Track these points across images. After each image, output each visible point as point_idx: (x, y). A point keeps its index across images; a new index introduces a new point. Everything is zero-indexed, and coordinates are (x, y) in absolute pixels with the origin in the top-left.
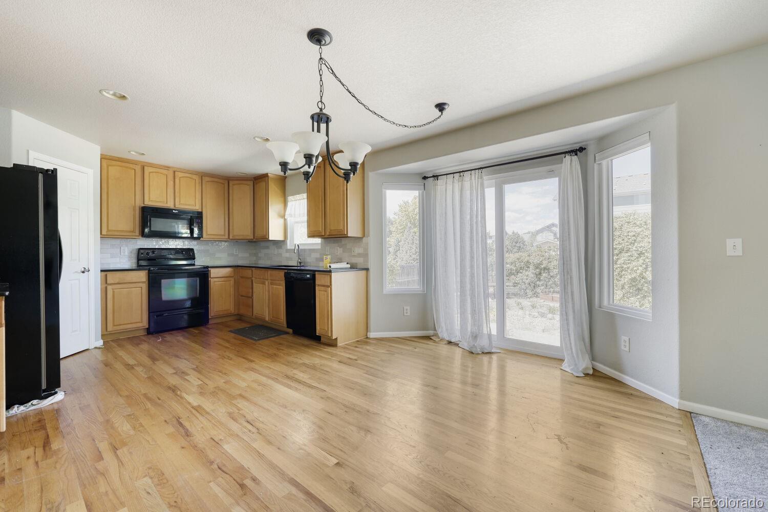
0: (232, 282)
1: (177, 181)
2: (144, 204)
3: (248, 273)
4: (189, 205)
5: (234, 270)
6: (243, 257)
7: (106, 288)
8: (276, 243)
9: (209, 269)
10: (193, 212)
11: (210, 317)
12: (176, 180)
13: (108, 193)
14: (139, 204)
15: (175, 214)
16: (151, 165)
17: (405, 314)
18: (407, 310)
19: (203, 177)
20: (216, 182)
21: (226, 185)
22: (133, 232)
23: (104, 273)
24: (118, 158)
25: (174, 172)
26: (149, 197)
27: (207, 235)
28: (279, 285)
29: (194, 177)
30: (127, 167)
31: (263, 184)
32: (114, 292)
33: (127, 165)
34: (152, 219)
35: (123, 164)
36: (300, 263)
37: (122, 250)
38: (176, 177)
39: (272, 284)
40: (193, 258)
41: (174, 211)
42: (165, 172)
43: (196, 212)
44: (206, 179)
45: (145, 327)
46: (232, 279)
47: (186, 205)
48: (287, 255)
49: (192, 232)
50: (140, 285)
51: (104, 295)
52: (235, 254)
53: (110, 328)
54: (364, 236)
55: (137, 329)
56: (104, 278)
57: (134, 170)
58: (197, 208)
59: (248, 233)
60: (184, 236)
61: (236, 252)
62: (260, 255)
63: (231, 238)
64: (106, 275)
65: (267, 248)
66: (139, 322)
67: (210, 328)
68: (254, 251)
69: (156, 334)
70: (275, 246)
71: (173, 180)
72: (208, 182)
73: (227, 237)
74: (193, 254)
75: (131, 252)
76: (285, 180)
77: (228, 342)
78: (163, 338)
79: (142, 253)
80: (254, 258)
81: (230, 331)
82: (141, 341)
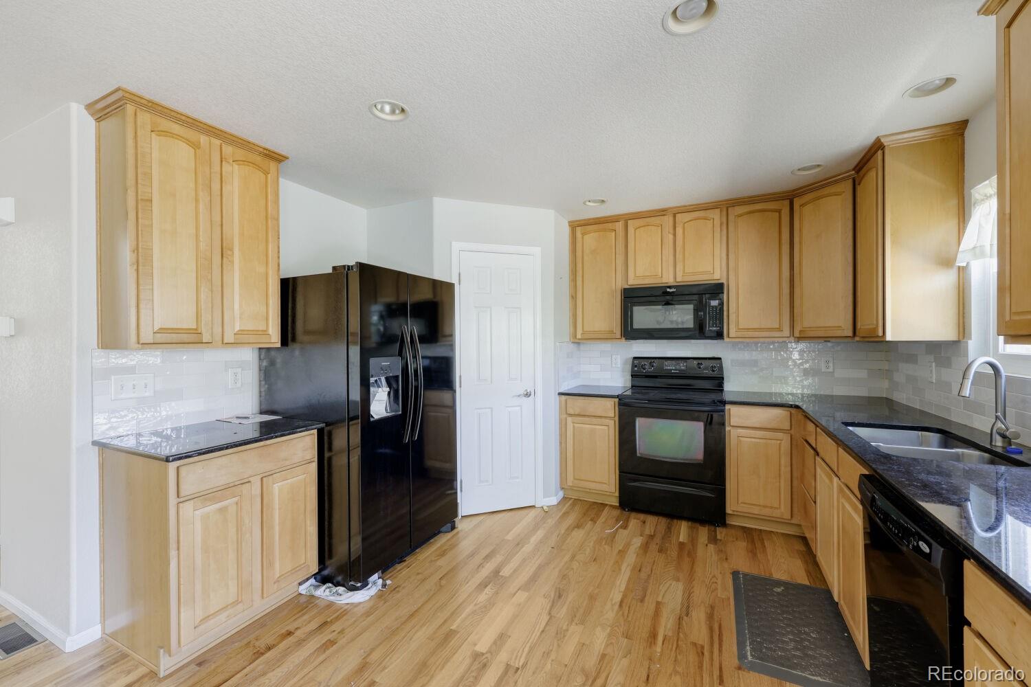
0: (783, 443)
1: (679, 231)
2: (627, 284)
4: (700, 273)
5: (791, 416)
6: (847, 379)
7: (566, 419)
8: (937, 348)
9: (728, 406)
11: (729, 512)
12: (677, 228)
13: (582, 276)
14: (620, 284)
15: (673, 295)
16: (637, 216)
19: (730, 209)
21: (786, 209)
22: (613, 332)
23: (564, 398)
24: (594, 219)
25: (675, 215)
26: (635, 270)
29: (712, 213)
30: (605, 230)
32: (574, 427)
33: (606, 226)
34: (633, 308)
35: (601, 227)
38: (677, 225)
39: (843, 493)
40: (717, 375)
41: (668, 290)
44: (738, 210)
45: (614, 495)
46: (786, 438)
47: (694, 273)
49: (701, 324)
50: (606, 421)
51: (564, 430)
53: (570, 481)
57: (614, 233)
59: (837, 321)
61: (828, 367)
64: (565, 401)
66: (605, 483)
67: (719, 537)
68: (885, 366)
69: (628, 510)
70: (932, 358)
71: (672, 231)
72: (740, 216)
73: (786, 332)
74: (721, 368)
75: (625, 363)
76: (962, 135)
77: (680, 619)
78: (621, 527)
79: (636, 366)
80: (885, 384)
81: (735, 574)
82: (591, 520)
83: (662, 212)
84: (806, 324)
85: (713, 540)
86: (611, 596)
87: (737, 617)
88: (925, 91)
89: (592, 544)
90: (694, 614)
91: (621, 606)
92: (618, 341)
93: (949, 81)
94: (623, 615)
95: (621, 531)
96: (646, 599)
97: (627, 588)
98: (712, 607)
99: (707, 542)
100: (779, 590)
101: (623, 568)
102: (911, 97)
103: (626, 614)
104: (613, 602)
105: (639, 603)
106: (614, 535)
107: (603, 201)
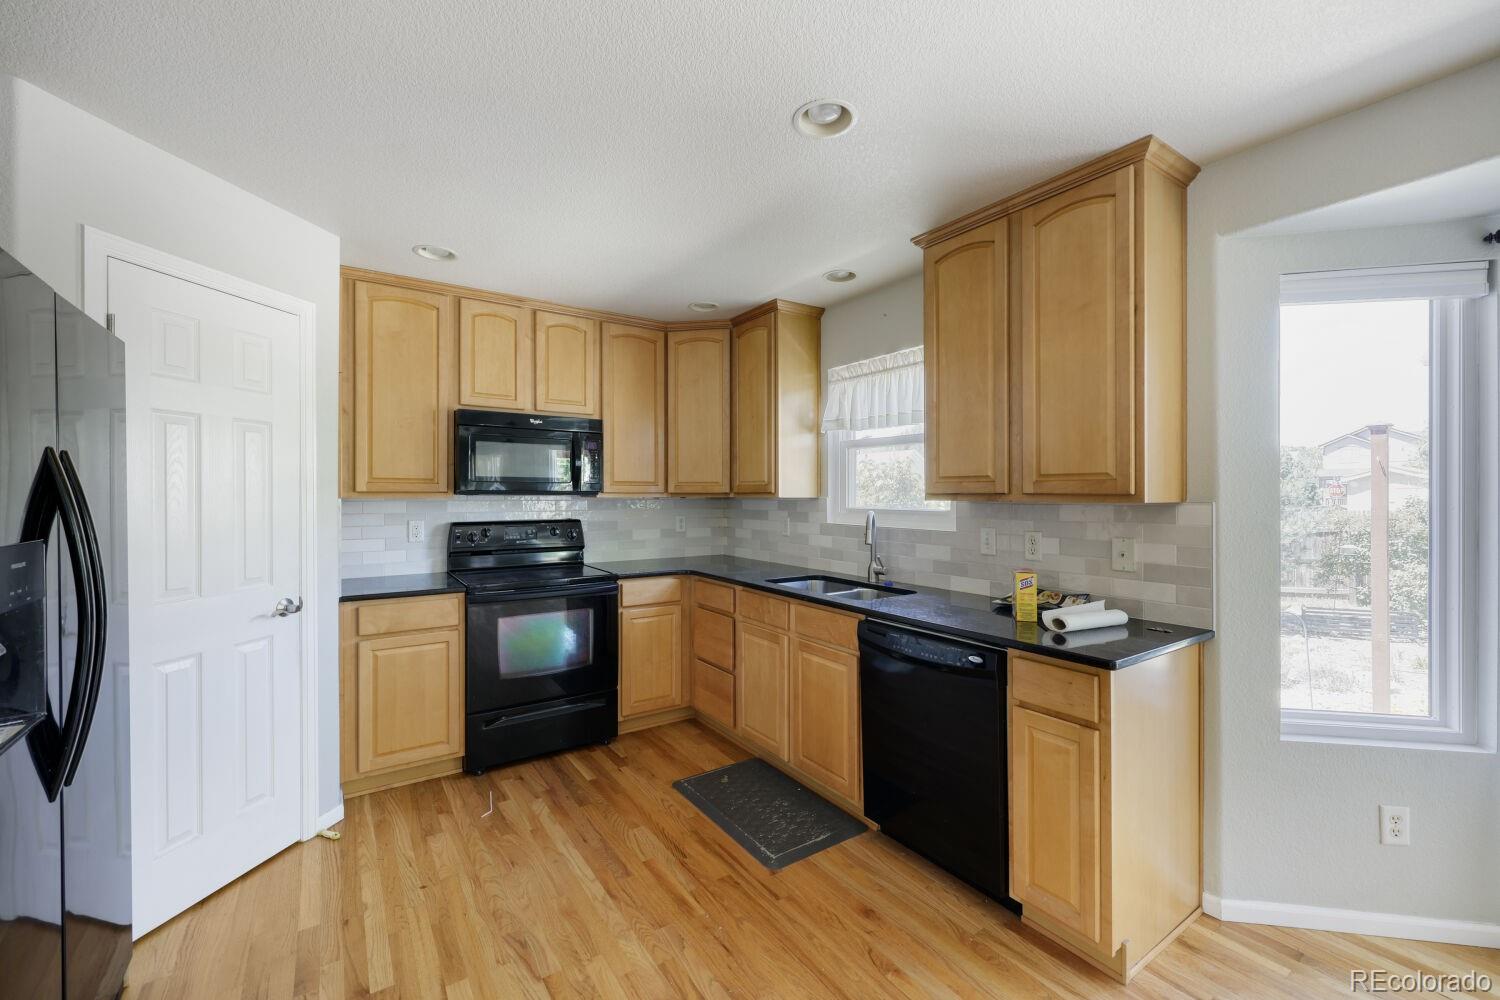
0: (676, 617)
1: (541, 337)
2: (459, 403)
3: (722, 596)
4: (570, 402)
5: (682, 584)
6: (696, 540)
7: (357, 646)
8: (791, 504)
9: (620, 582)
10: (580, 423)
11: (620, 719)
12: (538, 333)
13: (371, 376)
14: (448, 403)
15: (536, 428)
16: (478, 296)
17: (1389, 838)
18: (1396, 819)
19: (605, 325)
20: (635, 337)
21: (661, 344)
22: (431, 481)
23: (350, 606)
24: (397, 277)
25: (534, 313)
26: (473, 383)
27: (615, 483)
28: (836, 659)
29: (583, 324)
30: (417, 303)
31: (760, 335)
32: (376, 657)
33: (420, 296)
34: (478, 443)
35: (410, 294)
36: (877, 574)
37: (411, 526)
38: (538, 327)
39: (804, 647)
40: (577, 544)
41: (532, 421)
42: (510, 312)
43: (584, 421)
44: (613, 329)
45: (456, 756)
46: (677, 609)
47: (562, 402)
48: (826, 541)
49: (576, 473)
50: (445, 635)
51: (350, 668)
52: (678, 530)
53: (367, 763)
54: (1183, 499)
55: (438, 762)
56: (350, 618)
57: (435, 312)
58: (590, 411)
59: (715, 477)
60: (556, 488)
61: (681, 527)
62: (739, 533)
63: (671, 489)
64: (357, 610)
65: (761, 515)
66: (442, 742)
67: (622, 756)
68: (724, 523)
69: (483, 773)
70: (785, 513)
71: (530, 334)
72: (617, 337)
73: (661, 488)
74: (580, 534)
75: (434, 533)
76: (819, 319)
77: (683, 864)
78: (497, 799)
79: (458, 537)
80: (724, 541)
81: (677, 785)
82: (440, 811)
83: (518, 302)
84: (682, 479)
85: (620, 762)
86: (590, 896)
87: (723, 827)
88: (834, 277)
89: (482, 845)
90: (688, 850)
91: (612, 896)
92: (442, 497)
93: (851, 276)
94: (628, 905)
95: (502, 805)
96: (629, 866)
97: (595, 871)
98: (696, 833)
99: (616, 767)
100: (725, 780)
101: (562, 849)
102: (828, 279)
103: (630, 902)
104: (600, 899)
105: (629, 879)
106: (499, 815)
107: (451, 256)
